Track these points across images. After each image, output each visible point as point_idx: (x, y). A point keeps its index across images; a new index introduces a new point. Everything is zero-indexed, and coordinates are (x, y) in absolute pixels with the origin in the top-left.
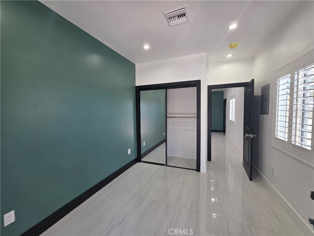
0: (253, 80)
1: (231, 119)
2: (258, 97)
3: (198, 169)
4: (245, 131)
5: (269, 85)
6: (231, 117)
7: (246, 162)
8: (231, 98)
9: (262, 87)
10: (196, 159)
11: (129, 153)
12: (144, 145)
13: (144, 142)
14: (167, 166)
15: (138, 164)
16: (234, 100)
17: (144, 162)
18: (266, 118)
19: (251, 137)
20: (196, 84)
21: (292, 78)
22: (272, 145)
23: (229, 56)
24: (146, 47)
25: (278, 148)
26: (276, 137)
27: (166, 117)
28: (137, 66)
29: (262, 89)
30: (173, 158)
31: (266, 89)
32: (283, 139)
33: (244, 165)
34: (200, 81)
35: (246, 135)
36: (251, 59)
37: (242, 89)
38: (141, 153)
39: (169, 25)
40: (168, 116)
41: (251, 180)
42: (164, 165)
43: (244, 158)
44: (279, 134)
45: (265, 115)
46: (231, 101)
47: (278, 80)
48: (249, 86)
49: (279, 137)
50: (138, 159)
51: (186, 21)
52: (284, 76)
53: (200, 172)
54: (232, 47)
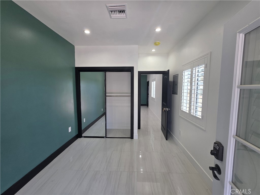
0: (169, 70)
1: (152, 96)
2: (171, 82)
3: (132, 137)
4: (163, 106)
5: (178, 74)
6: (152, 94)
7: (164, 128)
8: (153, 81)
9: (173, 76)
10: (130, 129)
11: (70, 130)
12: (84, 121)
13: (84, 119)
14: (106, 138)
15: (79, 140)
16: (155, 82)
17: (85, 137)
18: (176, 97)
19: (168, 110)
20: (131, 70)
21: (192, 72)
22: (180, 115)
23: (154, 50)
24: (87, 32)
25: (183, 117)
26: (182, 109)
27: (106, 96)
28: (76, 47)
29: (173, 77)
30: (111, 130)
31: (176, 77)
32: (185, 111)
33: (162, 129)
34: (133, 67)
35: (164, 109)
36: (167, 55)
37: (161, 75)
38: (81, 129)
39: (111, 17)
40: (107, 95)
41: (167, 140)
42: (104, 138)
43: (162, 125)
44: (184, 108)
45: (175, 95)
46: (152, 83)
47: (184, 72)
48: (165, 74)
49: (184, 110)
50: (79, 135)
51: (125, 18)
52: (187, 70)
53: (133, 139)
54: (156, 44)
